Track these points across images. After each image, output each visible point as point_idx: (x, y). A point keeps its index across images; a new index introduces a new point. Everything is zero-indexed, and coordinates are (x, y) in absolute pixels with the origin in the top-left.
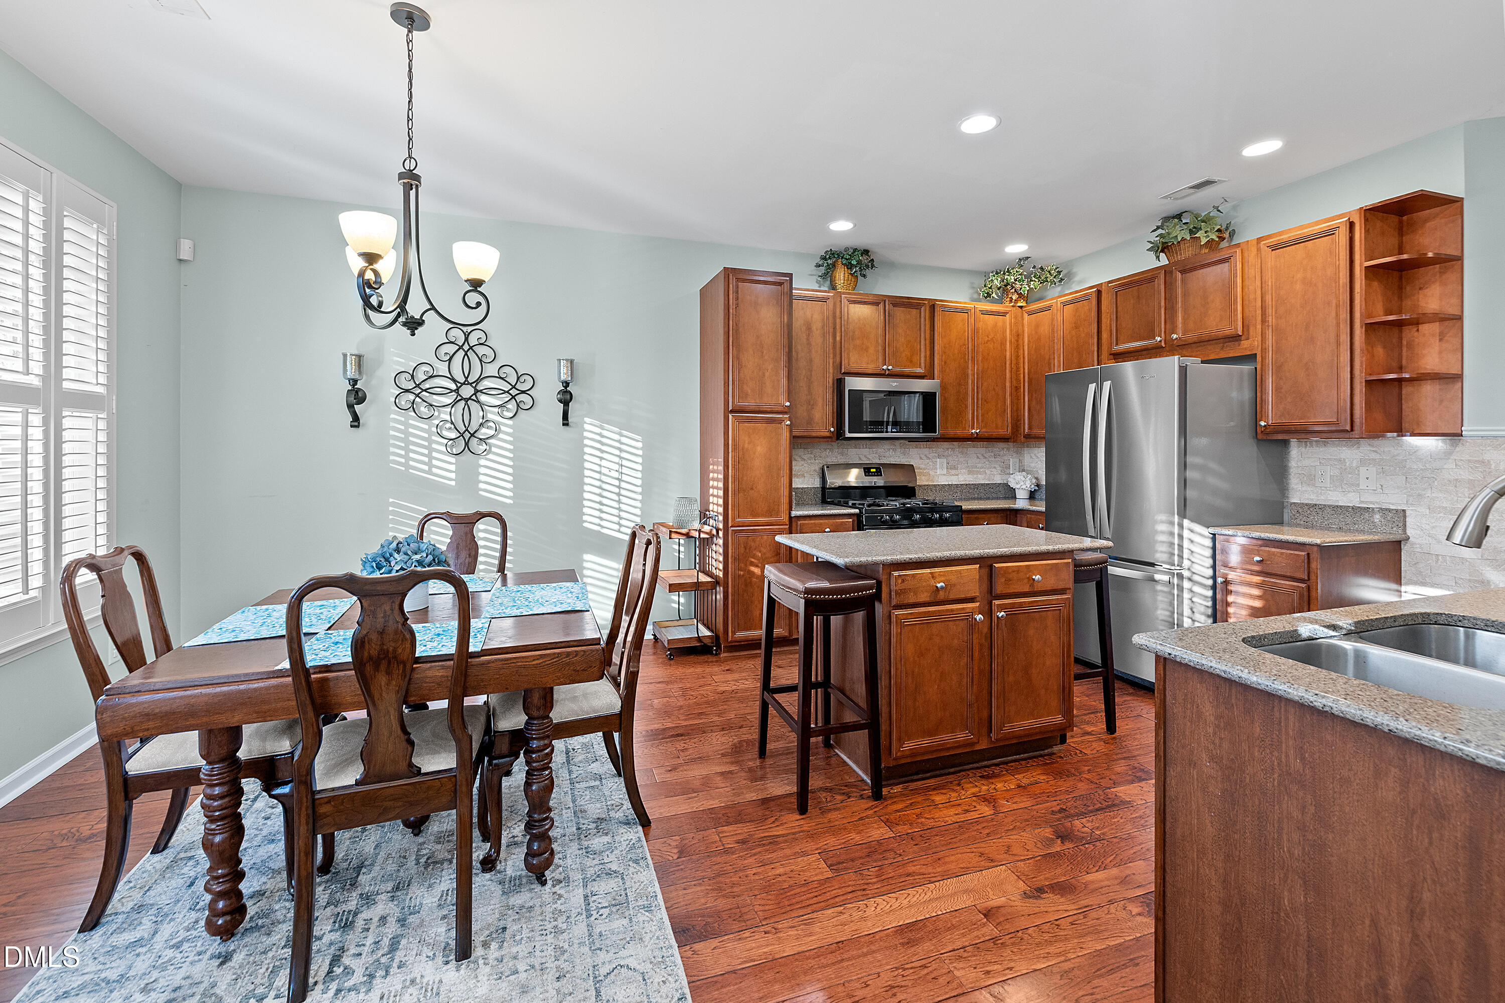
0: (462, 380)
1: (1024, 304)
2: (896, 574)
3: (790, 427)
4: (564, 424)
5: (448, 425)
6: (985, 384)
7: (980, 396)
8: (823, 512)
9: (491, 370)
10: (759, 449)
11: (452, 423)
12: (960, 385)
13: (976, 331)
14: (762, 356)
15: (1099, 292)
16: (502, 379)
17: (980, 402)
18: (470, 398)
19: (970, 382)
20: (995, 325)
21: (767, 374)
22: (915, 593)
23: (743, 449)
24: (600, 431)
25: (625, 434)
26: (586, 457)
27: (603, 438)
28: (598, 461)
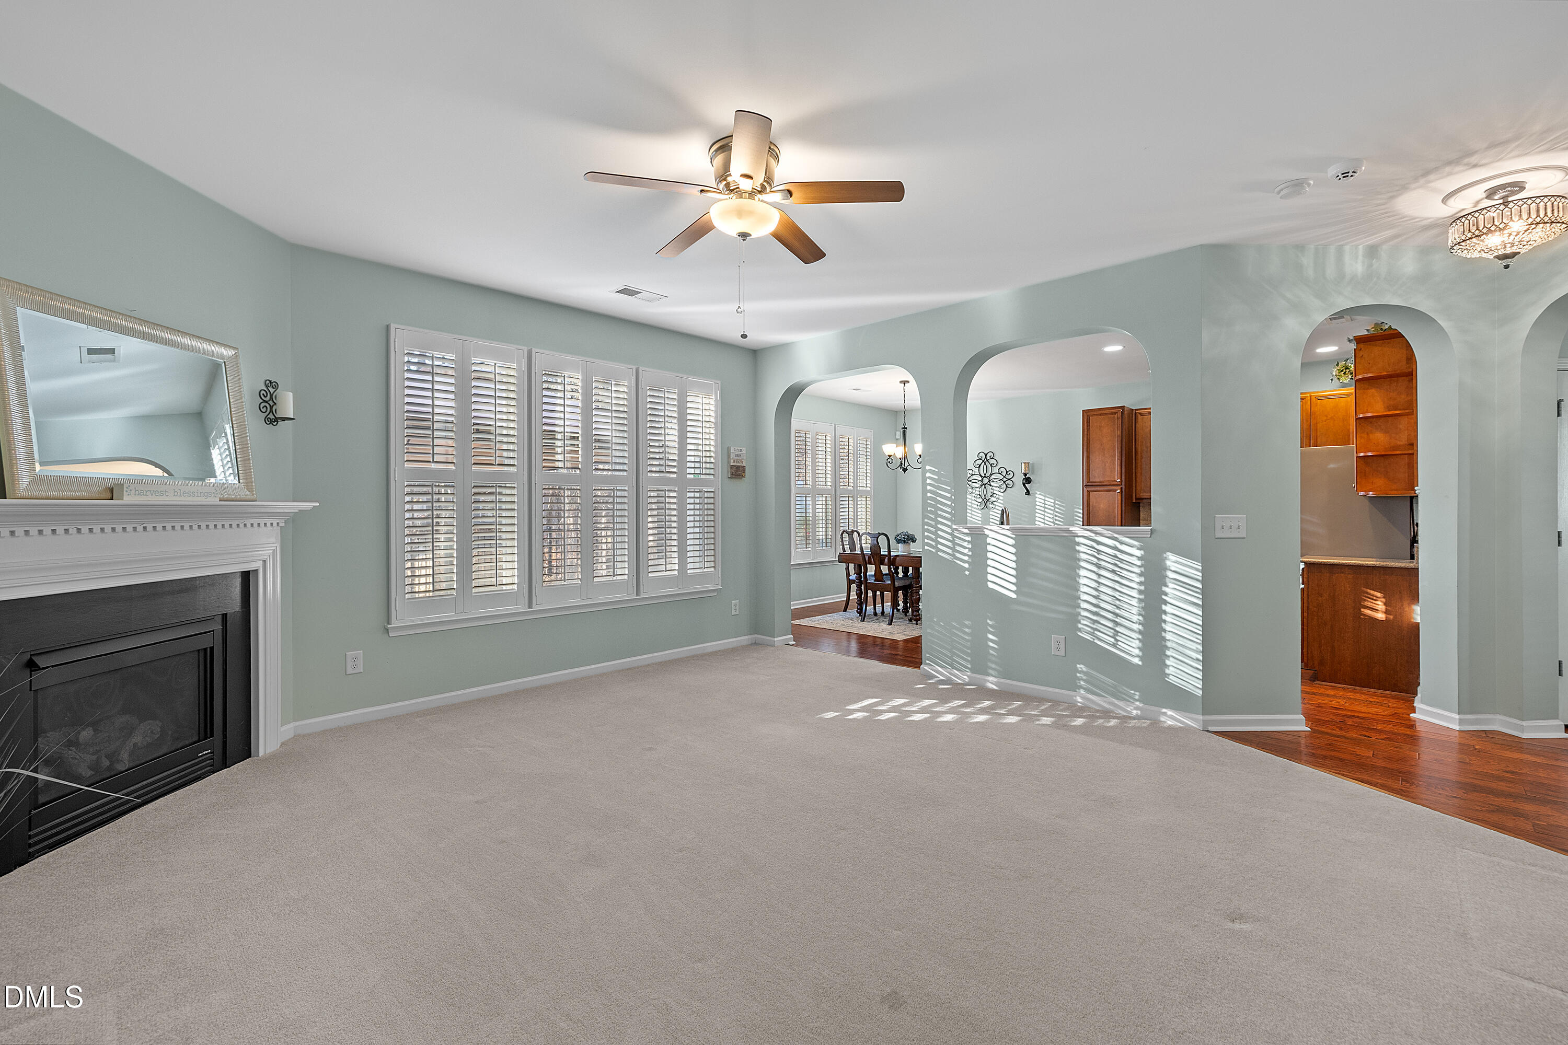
0: (984, 476)
3: (1122, 492)
4: (1026, 495)
5: (978, 496)
9: (995, 470)
10: (1102, 506)
11: (980, 495)
13: (1310, 414)
14: (1104, 455)
16: (1000, 474)
18: (987, 484)
21: (1107, 465)
23: (1092, 506)
24: (1043, 498)
25: (1057, 499)
26: (1037, 511)
27: (1046, 502)
28: (1043, 513)
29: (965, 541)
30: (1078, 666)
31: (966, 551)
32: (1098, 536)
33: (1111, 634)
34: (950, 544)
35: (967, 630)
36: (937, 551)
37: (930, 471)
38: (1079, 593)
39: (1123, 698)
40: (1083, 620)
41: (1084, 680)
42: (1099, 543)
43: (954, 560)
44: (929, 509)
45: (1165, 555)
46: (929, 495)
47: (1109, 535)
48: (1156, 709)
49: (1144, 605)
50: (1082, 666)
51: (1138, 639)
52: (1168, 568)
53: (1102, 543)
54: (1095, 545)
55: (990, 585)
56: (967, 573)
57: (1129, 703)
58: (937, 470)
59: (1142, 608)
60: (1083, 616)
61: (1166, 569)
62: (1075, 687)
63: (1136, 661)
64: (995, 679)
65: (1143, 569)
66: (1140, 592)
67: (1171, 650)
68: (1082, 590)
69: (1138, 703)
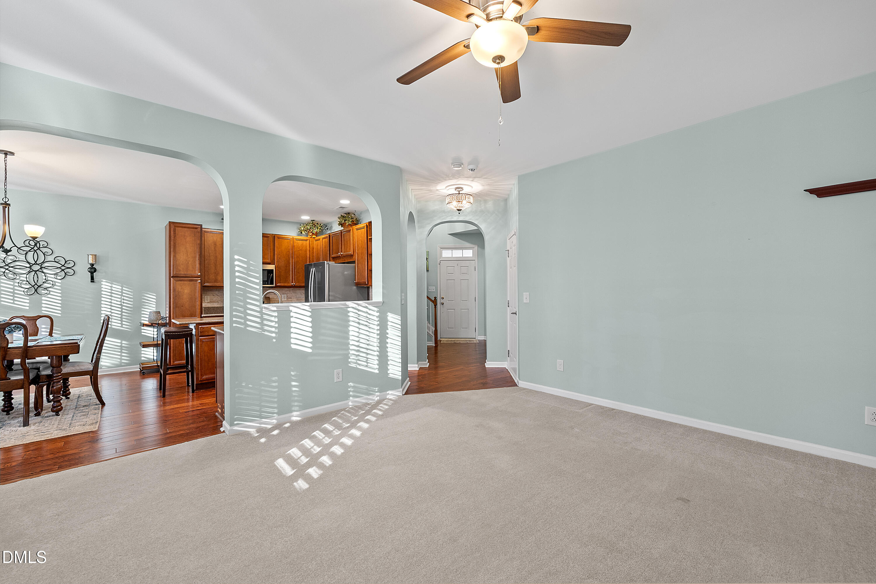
0: (33, 263)
1: (315, 237)
2: (200, 326)
3: (201, 282)
4: (91, 282)
5: (25, 282)
6: (298, 266)
7: (295, 271)
8: (216, 315)
9: (50, 258)
10: (186, 291)
12: (286, 267)
13: (293, 246)
14: (187, 256)
15: (330, 236)
16: (56, 262)
17: (295, 273)
18: (38, 271)
19: (291, 265)
20: (302, 244)
21: (190, 263)
22: (208, 332)
24: (110, 285)
25: (125, 286)
26: (103, 296)
27: (112, 288)
28: (110, 297)
29: (272, 316)
30: (349, 384)
31: (273, 324)
32: (359, 306)
33: (365, 360)
34: (258, 320)
35: (274, 384)
36: (245, 327)
37: (239, 260)
38: (349, 341)
39: (370, 393)
40: (351, 356)
41: (353, 391)
42: (359, 310)
43: (262, 332)
44: (237, 292)
45: (387, 314)
46: (237, 280)
47: (364, 306)
48: (384, 393)
49: (379, 341)
50: (351, 383)
51: (377, 360)
52: (388, 320)
53: (361, 310)
54: (357, 311)
55: (293, 346)
56: (274, 340)
57: (373, 395)
58: (246, 260)
59: (378, 343)
60: (351, 354)
61: (387, 321)
62: (347, 397)
63: (377, 371)
64: (298, 413)
65: (378, 322)
66: (378, 334)
67: (390, 361)
68: (351, 338)
69: (377, 394)
